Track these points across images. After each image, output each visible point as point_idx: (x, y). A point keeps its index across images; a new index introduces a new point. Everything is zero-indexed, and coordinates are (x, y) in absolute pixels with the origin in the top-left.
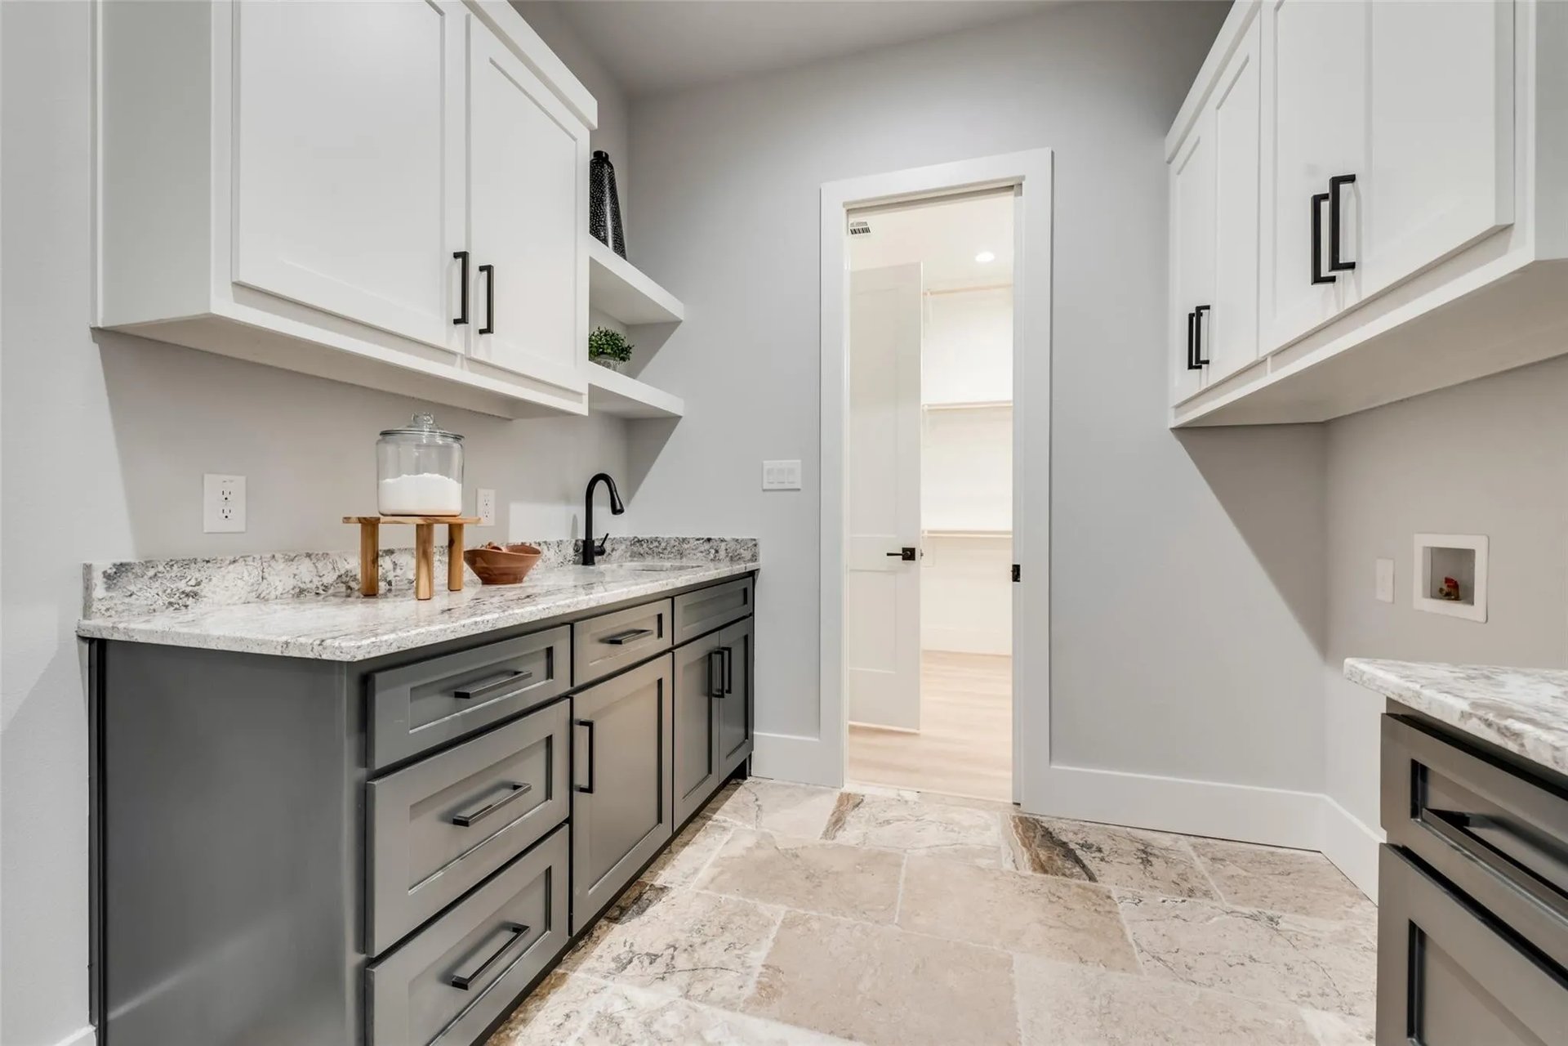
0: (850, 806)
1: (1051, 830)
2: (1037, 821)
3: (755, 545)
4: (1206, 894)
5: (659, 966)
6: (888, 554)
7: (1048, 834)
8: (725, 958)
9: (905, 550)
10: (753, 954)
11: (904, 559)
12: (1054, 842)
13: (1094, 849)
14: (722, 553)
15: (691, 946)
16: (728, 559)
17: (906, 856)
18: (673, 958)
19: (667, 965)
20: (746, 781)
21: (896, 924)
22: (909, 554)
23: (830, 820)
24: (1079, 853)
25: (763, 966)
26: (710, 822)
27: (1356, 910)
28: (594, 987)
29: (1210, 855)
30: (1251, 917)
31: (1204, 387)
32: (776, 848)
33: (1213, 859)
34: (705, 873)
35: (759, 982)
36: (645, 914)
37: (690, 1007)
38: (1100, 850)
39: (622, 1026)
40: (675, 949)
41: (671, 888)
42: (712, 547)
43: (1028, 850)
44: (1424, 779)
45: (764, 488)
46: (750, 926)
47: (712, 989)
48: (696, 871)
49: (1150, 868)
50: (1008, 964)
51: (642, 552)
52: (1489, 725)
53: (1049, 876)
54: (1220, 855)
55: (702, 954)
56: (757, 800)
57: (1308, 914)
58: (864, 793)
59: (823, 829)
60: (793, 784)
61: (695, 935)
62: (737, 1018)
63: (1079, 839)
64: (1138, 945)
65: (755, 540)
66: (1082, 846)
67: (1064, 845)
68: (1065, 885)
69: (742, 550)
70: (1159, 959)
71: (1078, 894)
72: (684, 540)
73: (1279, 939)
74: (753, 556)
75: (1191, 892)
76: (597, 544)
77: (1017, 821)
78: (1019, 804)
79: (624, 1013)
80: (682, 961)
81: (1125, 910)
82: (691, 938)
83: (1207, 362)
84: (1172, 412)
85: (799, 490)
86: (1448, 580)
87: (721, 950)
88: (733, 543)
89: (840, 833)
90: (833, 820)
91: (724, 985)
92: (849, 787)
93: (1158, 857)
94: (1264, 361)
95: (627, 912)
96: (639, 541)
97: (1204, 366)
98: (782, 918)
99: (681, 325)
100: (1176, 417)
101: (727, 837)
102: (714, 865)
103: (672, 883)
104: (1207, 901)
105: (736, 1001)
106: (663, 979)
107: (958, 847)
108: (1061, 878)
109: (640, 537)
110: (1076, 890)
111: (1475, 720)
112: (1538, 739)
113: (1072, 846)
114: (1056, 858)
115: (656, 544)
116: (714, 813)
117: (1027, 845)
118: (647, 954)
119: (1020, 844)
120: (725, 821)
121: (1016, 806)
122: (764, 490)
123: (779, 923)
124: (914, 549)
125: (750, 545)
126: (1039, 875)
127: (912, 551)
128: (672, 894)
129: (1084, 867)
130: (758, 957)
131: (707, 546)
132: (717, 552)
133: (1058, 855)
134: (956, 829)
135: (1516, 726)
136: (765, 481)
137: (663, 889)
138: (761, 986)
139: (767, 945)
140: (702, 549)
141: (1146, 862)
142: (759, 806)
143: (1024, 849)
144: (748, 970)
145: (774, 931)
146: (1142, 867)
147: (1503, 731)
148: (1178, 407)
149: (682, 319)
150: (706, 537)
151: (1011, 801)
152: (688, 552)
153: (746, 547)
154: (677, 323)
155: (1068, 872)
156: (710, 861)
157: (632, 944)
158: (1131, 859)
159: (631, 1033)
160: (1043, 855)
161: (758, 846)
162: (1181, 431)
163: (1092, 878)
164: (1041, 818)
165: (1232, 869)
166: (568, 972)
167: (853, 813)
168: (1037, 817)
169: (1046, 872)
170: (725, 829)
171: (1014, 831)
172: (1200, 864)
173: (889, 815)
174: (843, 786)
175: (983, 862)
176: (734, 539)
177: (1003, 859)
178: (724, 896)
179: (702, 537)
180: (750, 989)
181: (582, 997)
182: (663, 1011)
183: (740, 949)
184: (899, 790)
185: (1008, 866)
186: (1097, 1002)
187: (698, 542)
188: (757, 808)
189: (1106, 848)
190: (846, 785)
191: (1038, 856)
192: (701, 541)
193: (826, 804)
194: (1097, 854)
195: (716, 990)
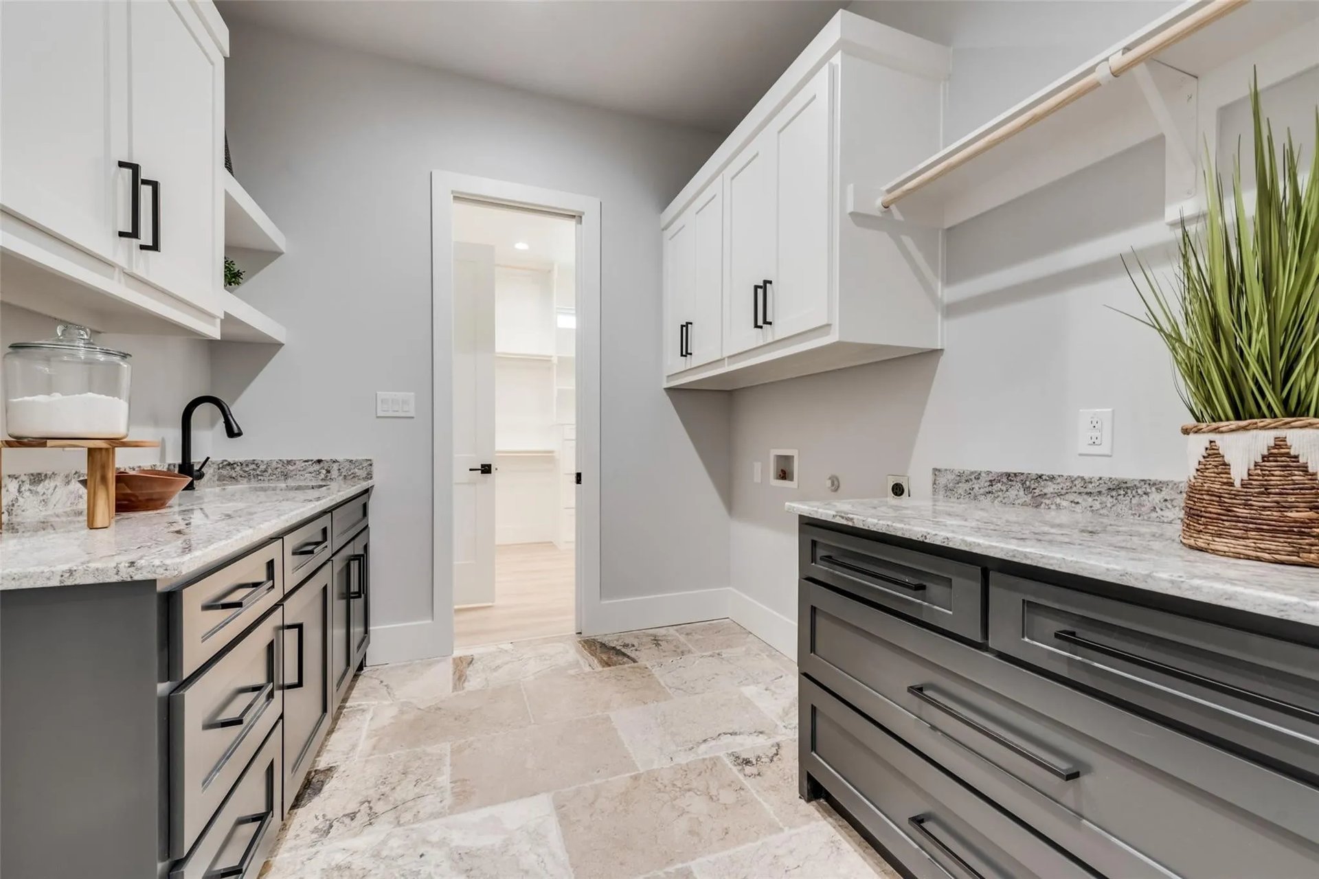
0: (465, 664)
1: (603, 642)
2: (594, 639)
3: (371, 465)
4: (689, 651)
5: (362, 818)
6: (471, 470)
7: (603, 645)
8: (417, 790)
9: (483, 466)
10: (439, 779)
11: (482, 473)
12: (608, 649)
13: (630, 646)
14: (334, 473)
15: (383, 795)
16: (341, 478)
17: (521, 683)
18: (371, 808)
19: (369, 814)
20: (363, 672)
21: (534, 724)
22: (486, 469)
23: (453, 679)
24: (623, 650)
25: (451, 782)
26: (345, 710)
27: (748, 640)
28: (307, 857)
29: (685, 633)
30: (711, 656)
31: (688, 367)
32: (419, 709)
33: (687, 634)
34: (364, 745)
35: (453, 793)
36: (322, 792)
37: (407, 830)
38: (633, 646)
39: (353, 867)
40: (369, 802)
41: (338, 766)
42: (323, 468)
43: (596, 657)
44: (815, 546)
45: (378, 415)
46: (426, 764)
47: (418, 812)
48: (354, 747)
49: (660, 648)
50: (608, 719)
51: (234, 475)
52: (843, 517)
53: (612, 667)
54: (689, 631)
55: (399, 795)
56: (382, 682)
57: (732, 647)
58: (472, 654)
59: (451, 685)
60: (409, 663)
61: (381, 787)
62: (451, 819)
63: (620, 643)
64: (667, 686)
65: (370, 460)
66: (624, 646)
67: (614, 648)
68: (623, 669)
69: (356, 470)
70: (679, 689)
71: (630, 672)
72: (289, 462)
73: (724, 662)
74: (368, 474)
75: (683, 653)
76: (196, 468)
77: (583, 642)
78: (580, 633)
79: (350, 859)
80: (379, 807)
81: (656, 672)
82: (379, 791)
83: (691, 354)
84: (665, 379)
85: (413, 418)
86: (782, 471)
87: (411, 786)
88: (347, 464)
89: (466, 684)
90: (457, 677)
91: (429, 804)
92: (457, 653)
93: (662, 641)
94: (723, 359)
95: (303, 798)
96: (229, 464)
97: (688, 356)
98: (450, 750)
99: (282, 256)
100: (667, 382)
101: (368, 716)
102: (369, 737)
103: (336, 762)
104: (691, 655)
105: (442, 810)
106: (371, 824)
107: (553, 668)
108: (620, 666)
109: (231, 460)
110: (629, 670)
111: (838, 517)
112: (858, 519)
113: (618, 648)
114: (612, 657)
115: (254, 466)
116: (346, 702)
117: (593, 654)
118: (344, 815)
119: (589, 655)
120: (359, 705)
121: (579, 635)
122: (378, 417)
123: (449, 754)
124: (490, 465)
125: (365, 464)
126: (607, 669)
127: (489, 466)
128: (341, 769)
129: (628, 657)
130: (444, 779)
131: (317, 467)
132: (328, 472)
133: (613, 655)
134: (547, 658)
135: (851, 516)
136: (379, 409)
137: (330, 769)
138: (456, 795)
139: (447, 770)
140: (311, 469)
141: (658, 645)
142: (386, 686)
143: (594, 658)
144: (442, 789)
145: (448, 760)
146: (656, 648)
147: (847, 519)
148: (668, 376)
149: (284, 251)
150: (315, 458)
151: (574, 633)
152: (294, 473)
153: (360, 467)
154: (279, 254)
155: (621, 662)
156: (363, 737)
157: (324, 816)
158: (651, 646)
159: (364, 867)
160: (605, 657)
161: (402, 712)
162: (670, 390)
163: (634, 661)
164: (595, 638)
165: (697, 637)
166: (269, 859)
167: (469, 669)
168: (593, 638)
169: (610, 666)
170: (363, 711)
171: (583, 649)
172: (682, 638)
173: (499, 662)
174: (453, 653)
175: (572, 672)
176: (347, 460)
177: (583, 666)
178: (392, 755)
179: (311, 459)
180: (449, 800)
181: (298, 867)
182: (384, 842)
183: (427, 780)
184: (496, 645)
185: (587, 669)
186: (659, 720)
187: (306, 463)
188: (386, 688)
189: (636, 644)
190: (455, 652)
191: (602, 658)
192: (310, 463)
193: (445, 670)
194: (633, 648)
195: (422, 812)
